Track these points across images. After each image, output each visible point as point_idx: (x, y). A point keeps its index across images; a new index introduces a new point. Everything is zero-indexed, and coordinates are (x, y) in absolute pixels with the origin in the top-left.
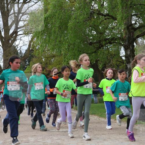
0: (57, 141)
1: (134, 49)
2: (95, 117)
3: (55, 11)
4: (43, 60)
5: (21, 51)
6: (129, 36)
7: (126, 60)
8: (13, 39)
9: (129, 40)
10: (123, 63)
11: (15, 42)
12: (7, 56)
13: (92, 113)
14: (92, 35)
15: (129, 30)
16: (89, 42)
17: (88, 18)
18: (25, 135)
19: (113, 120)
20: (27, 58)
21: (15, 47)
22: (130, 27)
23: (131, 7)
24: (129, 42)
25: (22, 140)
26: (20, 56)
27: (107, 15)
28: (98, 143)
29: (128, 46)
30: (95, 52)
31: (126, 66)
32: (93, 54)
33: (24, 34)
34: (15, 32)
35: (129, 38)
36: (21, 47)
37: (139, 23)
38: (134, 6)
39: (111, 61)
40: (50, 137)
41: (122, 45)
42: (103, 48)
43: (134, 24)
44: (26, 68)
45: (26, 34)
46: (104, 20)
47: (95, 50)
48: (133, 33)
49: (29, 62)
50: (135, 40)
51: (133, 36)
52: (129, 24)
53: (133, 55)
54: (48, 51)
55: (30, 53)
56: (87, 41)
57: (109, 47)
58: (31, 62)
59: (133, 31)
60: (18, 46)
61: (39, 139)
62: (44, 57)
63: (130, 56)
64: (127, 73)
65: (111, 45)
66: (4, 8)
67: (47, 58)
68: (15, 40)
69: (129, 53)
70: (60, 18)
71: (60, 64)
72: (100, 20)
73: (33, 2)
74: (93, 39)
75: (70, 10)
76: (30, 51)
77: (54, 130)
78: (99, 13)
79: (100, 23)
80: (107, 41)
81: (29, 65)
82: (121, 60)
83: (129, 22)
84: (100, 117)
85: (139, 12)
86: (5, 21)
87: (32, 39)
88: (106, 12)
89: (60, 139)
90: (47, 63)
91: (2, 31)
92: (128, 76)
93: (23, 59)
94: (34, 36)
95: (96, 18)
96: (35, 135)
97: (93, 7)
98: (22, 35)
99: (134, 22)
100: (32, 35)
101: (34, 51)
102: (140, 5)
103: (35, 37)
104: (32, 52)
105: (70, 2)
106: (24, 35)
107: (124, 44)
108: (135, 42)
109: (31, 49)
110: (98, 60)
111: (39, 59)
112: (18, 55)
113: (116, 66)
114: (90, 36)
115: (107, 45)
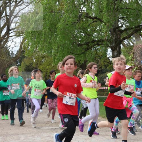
0: (46, 138)
1: (121, 50)
3: (46, 14)
4: (34, 60)
5: (12, 52)
6: (115, 38)
8: (5, 40)
9: (116, 42)
10: (111, 63)
11: (7, 44)
14: (81, 37)
15: (116, 33)
16: (78, 44)
18: (16, 132)
19: (101, 118)
20: (19, 58)
21: (7, 48)
22: (117, 30)
23: (117, 10)
24: (115, 44)
25: (12, 137)
26: (11, 57)
27: (95, 18)
28: (86, 139)
29: (115, 48)
30: (84, 53)
32: (82, 55)
33: (15, 35)
34: (7, 33)
35: (116, 39)
36: (13, 48)
37: (126, 26)
38: (121, 9)
39: (98, 61)
40: (40, 134)
41: (109, 46)
42: (91, 49)
43: (120, 26)
45: (18, 35)
47: (83, 51)
48: (120, 35)
49: (21, 62)
50: (121, 42)
51: (119, 38)
52: (115, 26)
54: (39, 52)
55: (21, 54)
56: (76, 43)
57: (97, 48)
58: (22, 62)
59: (120, 33)
60: (10, 47)
61: (29, 137)
62: (35, 58)
65: (99, 46)
67: (38, 59)
68: (7, 41)
69: (115, 54)
71: (50, 65)
73: (25, 5)
74: (82, 41)
75: (60, 13)
76: (21, 52)
77: (43, 128)
78: (87, 16)
79: (89, 26)
80: (95, 43)
81: (20, 65)
82: (108, 61)
83: (116, 24)
85: (125, 15)
87: (24, 41)
88: (94, 15)
89: (49, 136)
90: (37, 64)
93: (14, 59)
95: (85, 20)
97: (82, 10)
100: (23, 36)
101: (25, 52)
102: (127, 8)
103: (26, 39)
104: (24, 53)
105: (60, 5)
106: (15, 37)
107: (111, 45)
108: (122, 44)
109: (22, 50)
110: (87, 61)
111: (30, 59)
112: (9, 55)
113: (103, 66)
114: (79, 38)
115: (95, 47)
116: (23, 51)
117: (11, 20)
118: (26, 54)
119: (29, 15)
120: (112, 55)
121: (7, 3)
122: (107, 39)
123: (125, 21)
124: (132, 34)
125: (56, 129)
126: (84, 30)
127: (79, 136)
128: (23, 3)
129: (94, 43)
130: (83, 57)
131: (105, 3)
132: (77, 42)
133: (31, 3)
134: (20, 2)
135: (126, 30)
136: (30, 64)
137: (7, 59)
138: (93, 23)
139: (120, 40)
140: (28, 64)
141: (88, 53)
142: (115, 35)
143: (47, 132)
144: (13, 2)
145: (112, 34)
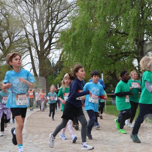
2: (113, 116)
3: (81, 30)
4: (71, 69)
5: (53, 62)
7: (139, 70)
8: (47, 52)
11: (49, 55)
12: (42, 66)
13: (110, 113)
14: (111, 50)
15: (141, 46)
20: (58, 68)
21: (49, 59)
22: (142, 43)
24: (141, 55)
27: (124, 33)
28: (115, 137)
30: (113, 63)
31: (139, 75)
32: (112, 65)
33: (56, 48)
34: (49, 46)
36: (53, 59)
37: (150, 40)
38: (146, 25)
41: (136, 58)
42: (120, 60)
43: (145, 40)
44: (57, 76)
45: (58, 48)
47: (113, 62)
49: (60, 71)
50: (146, 53)
54: (76, 62)
56: (107, 54)
57: (125, 59)
60: (51, 58)
62: (72, 67)
65: (127, 58)
66: (41, 28)
68: (49, 53)
70: (85, 36)
72: (118, 38)
73: (64, 23)
74: (112, 53)
76: (60, 62)
78: (117, 32)
80: (124, 55)
81: (59, 73)
83: (142, 38)
84: (117, 117)
85: (150, 31)
86: (41, 38)
87: (63, 53)
88: (122, 31)
91: (38, 46)
93: (55, 68)
94: (64, 50)
95: (115, 35)
97: (112, 27)
98: (54, 49)
99: (146, 39)
100: (62, 49)
102: (151, 25)
104: (62, 63)
105: (93, 22)
107: (138, 57)
108: (146, 55)
110: (116, 70)
112: (51, 65)
114: (110, 50)
115: (123, 58)
116: (62, 61)
117: (52, 35)
118: (64, 64)
119: (68, 31)
120: (138, 65)
121: (50, 22)
122: (134, 51)
123: (150, 36)
126: (114, 43)
128: (63, 21)
129: (122, 54)
130: (113, 67)
131: (132, 20)
133: (69, 21)
134: (60, 20)
137: (48, 68)
138: (122, 38)
141: (117, 63)
142: (140, 48)
144: (54, 20)
145: (138, 47)
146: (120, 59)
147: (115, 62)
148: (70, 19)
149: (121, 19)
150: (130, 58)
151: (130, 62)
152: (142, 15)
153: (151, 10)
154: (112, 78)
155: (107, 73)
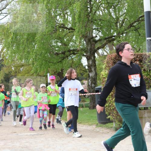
1: (96, 59)
4: (13, 69)
6: (90, 48)
7: (88, 69)
10: (86, 72)
14: (58, 47)
15: (91, 43)
16: (55, 53)
17: (54, 31)
22: (91, 40)
23: (92, 22)
24: (90, 53)
27: (71, 29)
28: (63, 145)
29: (90, 57)
31: (89, 74)
35: (91, 49)
37: (100, 36)
38: (95, 20)
40: (19, 140)
41: (84, 55)
43: (94, 37)
46: (68, 33)
47: (60, 60)
48: (94, 45)
51: (94, 48)
52: (90, 37)
53: (95, 65)
54: (18, 61)
57: (73, 57)
58: (1, 70)
59: (94, 43)
61: (8, 143)
62: (14, 66)
63: (91, 65)
64: (90, 80)
65: (75, 56)
67: (16, 67)
69: (91, 63)
71: (28, 73)
72: (65, 33)
73: (3, 15)
74: (59, 50)
78: (63, 27)
79: (65, 36)
80: (72, 52)
82: (84, 69)
83: (91, 35)
85: (99, 26)
87: (2, 50)
88: (69, 26)
89: (28, 142)
90: (16, 72)
92: (90, 84)
94: (3, 47)
95: (61, 31)
96: (4, 139)
97: (58, 21)
99: (95, 35)
100: (2, 45)
102: (100, 20)
104: (2, 62)
107: (87, 55)
110: (63, 69)
111: (9, 68)
113: (80, 74)
115: (71, 56)
116: (2, 60)
119: (8, 25)
120: (87, 64)
122: (82, 49)
123: (99, 32)
124: (105, 44)
125: (34, 135)
126: (60, 39)
127: (56, 141)
128: (2, 13)
129: (70, 52)
132: (54, 51)
133: (9, 14)
135: (100, 40)
136: (9, 72)
138: (69, 34)
139: (95, 50)
140: (7, 72)
141: (64, 62)
142: (90, 45)
143: (26, 138)
145: (87, 44)
146: (67, 57)
147: (62, 61)
148: (10, 12)
149: (68, 12)
150: (79, 56)
151: (78, 61)
152: (91, 9)
153: (100, 4)
154: (59, 78)
155: (53, 73)
